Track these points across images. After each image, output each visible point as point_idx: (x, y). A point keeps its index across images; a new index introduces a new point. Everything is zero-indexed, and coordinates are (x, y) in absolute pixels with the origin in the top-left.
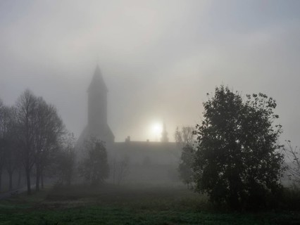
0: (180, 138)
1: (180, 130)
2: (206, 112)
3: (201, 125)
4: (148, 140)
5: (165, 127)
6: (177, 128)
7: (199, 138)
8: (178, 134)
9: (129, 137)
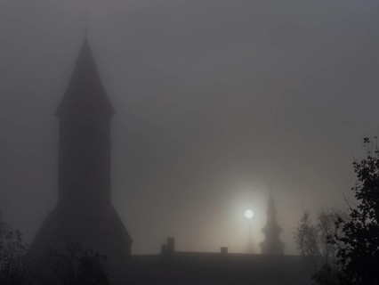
0: (312, 244)
1: (314, 222)
2: (361, 184)
3: (348, 220)
4: (224, 250)
5: (272, 212)
6: (306, 218)
7: (342, 253)
8: (306, 233)
9: (171, 241)
